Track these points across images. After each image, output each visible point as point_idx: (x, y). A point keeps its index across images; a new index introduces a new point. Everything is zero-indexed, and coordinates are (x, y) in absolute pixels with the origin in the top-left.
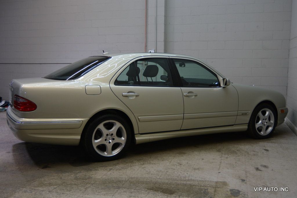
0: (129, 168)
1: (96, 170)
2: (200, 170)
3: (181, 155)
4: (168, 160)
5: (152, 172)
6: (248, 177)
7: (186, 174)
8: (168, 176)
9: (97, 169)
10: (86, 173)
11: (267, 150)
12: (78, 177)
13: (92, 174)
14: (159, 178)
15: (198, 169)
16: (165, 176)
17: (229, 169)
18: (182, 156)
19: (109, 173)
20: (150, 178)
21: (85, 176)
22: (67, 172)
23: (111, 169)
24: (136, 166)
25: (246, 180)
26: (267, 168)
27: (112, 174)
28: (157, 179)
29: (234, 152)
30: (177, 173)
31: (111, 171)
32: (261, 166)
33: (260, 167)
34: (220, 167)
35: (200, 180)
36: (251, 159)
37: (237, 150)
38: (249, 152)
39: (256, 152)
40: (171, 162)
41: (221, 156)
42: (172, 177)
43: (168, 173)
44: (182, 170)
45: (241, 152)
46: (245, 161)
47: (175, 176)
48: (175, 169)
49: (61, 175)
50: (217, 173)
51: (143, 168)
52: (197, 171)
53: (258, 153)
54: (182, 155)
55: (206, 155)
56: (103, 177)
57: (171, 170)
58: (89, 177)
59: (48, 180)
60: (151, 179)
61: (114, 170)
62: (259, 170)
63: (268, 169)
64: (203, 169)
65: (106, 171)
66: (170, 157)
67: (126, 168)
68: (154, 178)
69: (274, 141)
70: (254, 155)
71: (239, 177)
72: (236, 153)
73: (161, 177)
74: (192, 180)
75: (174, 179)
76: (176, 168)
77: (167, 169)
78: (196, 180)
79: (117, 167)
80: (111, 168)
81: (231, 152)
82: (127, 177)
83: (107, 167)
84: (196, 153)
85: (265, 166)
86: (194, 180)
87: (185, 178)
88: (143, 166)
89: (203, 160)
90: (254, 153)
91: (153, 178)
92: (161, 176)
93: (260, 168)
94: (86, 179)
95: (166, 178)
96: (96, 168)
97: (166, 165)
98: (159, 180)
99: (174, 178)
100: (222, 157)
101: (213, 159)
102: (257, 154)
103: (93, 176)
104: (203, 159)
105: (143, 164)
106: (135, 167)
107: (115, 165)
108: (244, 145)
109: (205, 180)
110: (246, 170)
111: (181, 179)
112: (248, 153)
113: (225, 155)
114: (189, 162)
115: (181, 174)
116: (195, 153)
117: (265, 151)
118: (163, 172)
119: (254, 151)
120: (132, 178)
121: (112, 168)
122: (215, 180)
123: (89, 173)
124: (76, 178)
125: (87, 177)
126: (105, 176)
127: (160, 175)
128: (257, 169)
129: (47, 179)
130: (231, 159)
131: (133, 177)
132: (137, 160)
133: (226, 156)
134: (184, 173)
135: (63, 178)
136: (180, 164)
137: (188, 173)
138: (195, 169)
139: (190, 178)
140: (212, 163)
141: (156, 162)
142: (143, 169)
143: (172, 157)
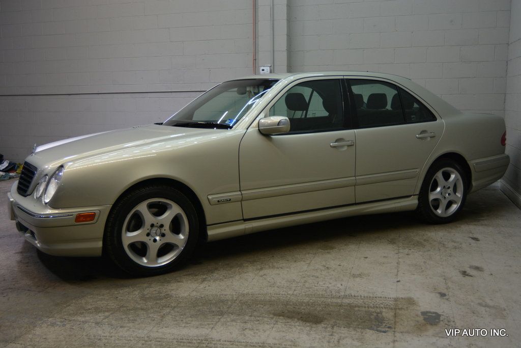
0: (237, 277)
1: (179, 282)
2: (364, 278)
3: (326, 251)
4: (304, 261)
5: (278, 284)
6: (449, 288)
7: (339, 285)
8: (308, 290)
9: (179, 280)
10: (161, 287)
11: (476, 239)
12: (147, 295)
13: (172, 288)
14: (293, 294)
15: (360, 276)
16: (303, 291)
17: (414, 274)
18: (328, 253)
19: (202, 286)
20: (277, 294)
21: (160, 293)
22: (126, 287)
23: (204, 280)
24: (248, 272)
25: (447, 294)
26: (481, 271)
27: (207, 288)
28: (289, 296)
29: (419, 244)
30: (324, 284)
31: (206, 282)
32: (471, 267)
33: (469, 269)
34: (398, 271)
35: (366, 295)
36: (450, 256)
37: (425, 240)
38: (446, 243)
39: (458, 242)
40: (309, 264)
41: (396, 251)
42: (316, 291)
43: (307, 285)
44: (331, 279)
45: (430, 243)
46: (441, 259)
47: (320, 289)
48: (319, 276)
49: (116, 292)
50: (394, 282)
51: (262, 276)
52: (358, 279)
53: (461, 244)
54: (328, 251)
55: (370, 251)
56: (191, 295)
57: (311, 278)
58: (167, 295)
59: (93, 302)
60: (278, 296)
61: (210, 281)
62: (467, 275)
63: (483, 273)
64: (369, 276)
65: (196, 282)
66: (307, 256)
67: (231, 277)
68: (284, 293)
69: (486, 222)
70: (455, 248)
71: (435, 288)
72: (424, 246)
73: (295, 293)
74: (352, 296)
75: (319, 295)
76: (322, 274)
77: (304, 277)
78: (358, 296)
79: (216, 275)
80: (204, 277)
81: (414, 244)
82: (234, 293)
83: (197, 276)
84: (352, 247)
85: (477, 268)
86: (355, 296)
87: (339, 293)
88: (261, 273)
89: (367, 260)
90: (456, 244)
91: (282, 295)
92: (295, 290)
93: (469, 271)
94: (161, 299)
95: (304, 294)
96: (177, 278)
97: (302, 270)
98: (292, 297)
99: (318, 293)
100: (399, 252)
101: (384, 257)
102: (460, 246)
103: (173, 292)
104: (366, 258)
105: (262, 269)
106: (247, 274)
107: (212, 271)
108: (436, 230)
109: (375, 295)
110: (444, 276)
111: (332, 295)
112: (444, 244)
113: (405, 249)
114: (342, 264)
115: (330, 285)
116: (350, 246)
117: (474, 241)
118: (298, 283)
119: (455, 242)
120: (244, 295)
121: (206, 278)
122: (393, 295)
123: (165, 287)
124: (144, 298)
125: (163, 295)
126: (194, 293)
127: (294, 288)
128: (464, 273)
129: (91, 301)
130: (416, 256)
131: (245, 292)
132: (250, 262)
133: (406, 251)
134: (336, 284)
135: (120, 298)
136: (328, 268)
137: (343, 283)
138: (354, 276)
139: (348, 293)
140: (384, 263)
141: (284, 265)
142: (261, 278)
143: (310, 255)
